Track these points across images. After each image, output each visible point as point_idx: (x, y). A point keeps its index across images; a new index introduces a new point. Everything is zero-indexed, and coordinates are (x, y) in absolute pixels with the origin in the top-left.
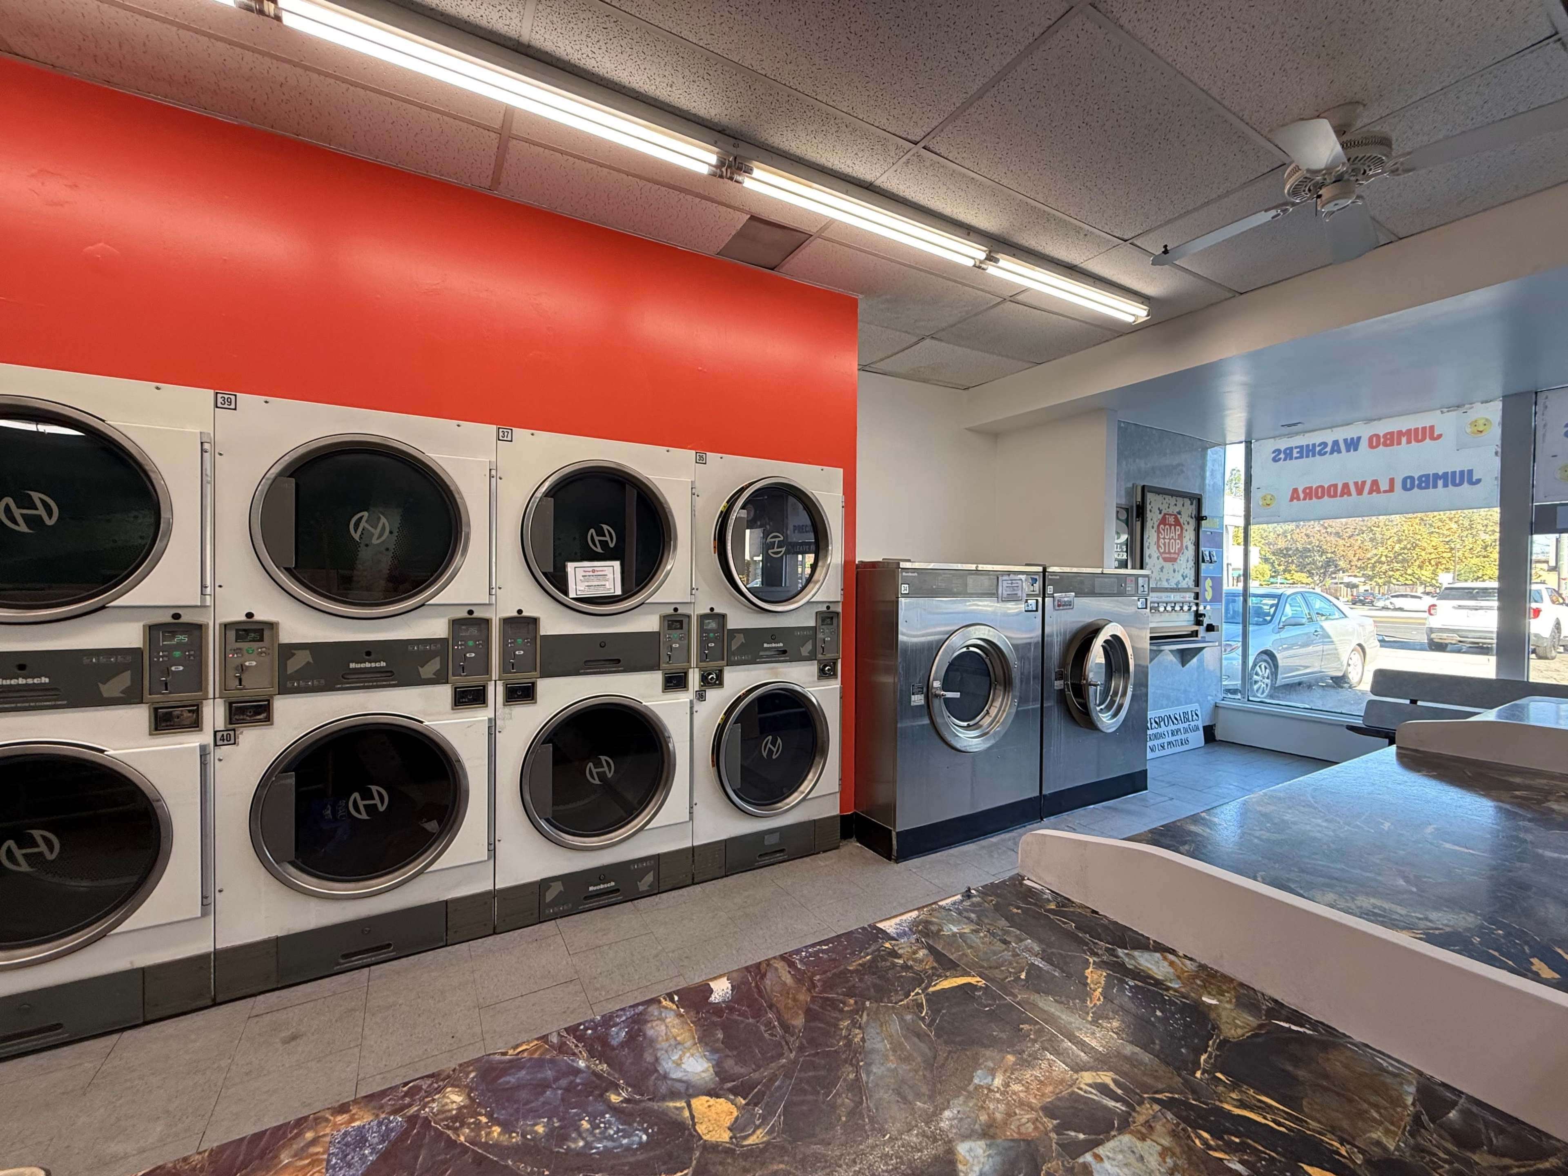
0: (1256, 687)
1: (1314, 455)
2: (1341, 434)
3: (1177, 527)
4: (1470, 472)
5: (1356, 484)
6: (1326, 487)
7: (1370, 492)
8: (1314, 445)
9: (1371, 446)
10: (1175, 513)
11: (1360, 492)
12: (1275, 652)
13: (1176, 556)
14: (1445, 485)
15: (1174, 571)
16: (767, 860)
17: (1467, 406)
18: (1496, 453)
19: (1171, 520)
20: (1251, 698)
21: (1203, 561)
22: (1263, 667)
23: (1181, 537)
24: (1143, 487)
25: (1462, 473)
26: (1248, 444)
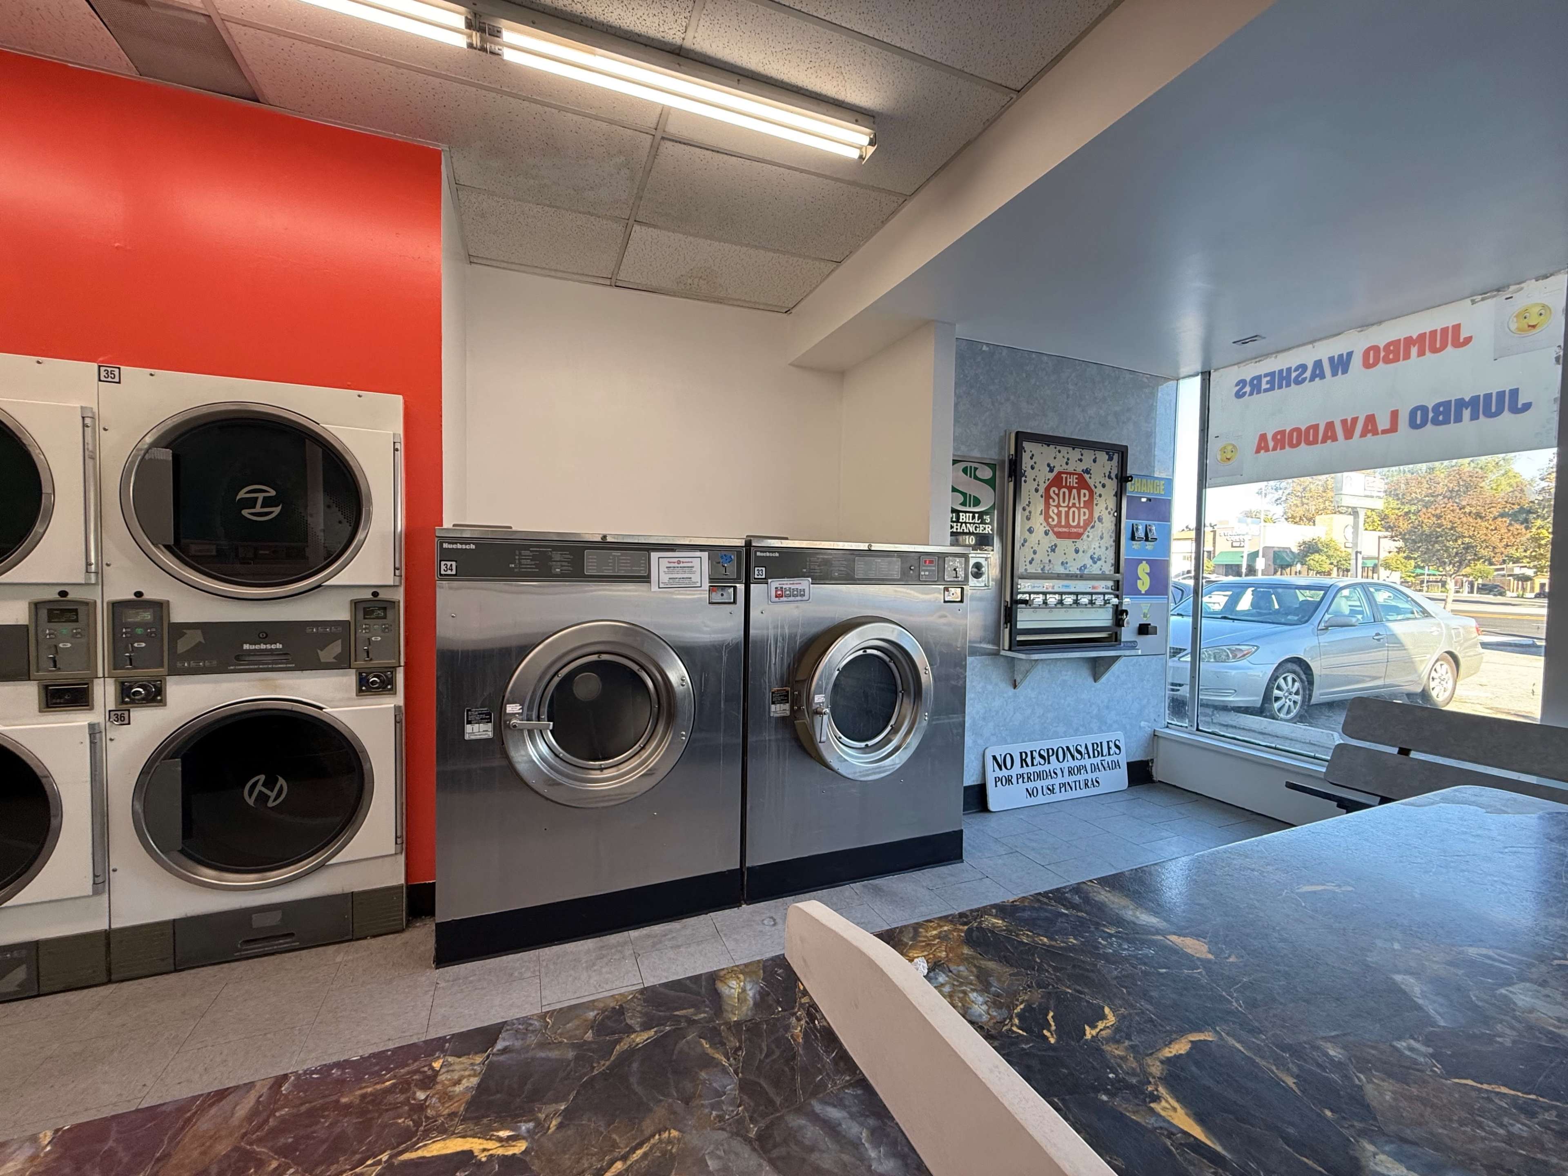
0: (1277, 705)
1: (1288, 385)
2: (1326, 350)
3: (1083, 491)
4: (1515, 393)
5: (1344, 422)
6: (1303, 429)
7: (1363, 435)
8: (1289, 370)
9: (1367, 365)
10: (1079, 470)
11: (1349, 435)
12: (1308, 660)
13: (1081, 530)
14: (1474, 417)
15: (1077, 551)
16: (257, 948)
17: (1512, 288)
18: (1557, 359)
19: (1073, 481)
20: (1200, 728)
21: (1133, 538)
22: (1290, 679)
23: (1089, 504)
24: (1017, 433)
25: (1501, 395)
26: (1206, 376)
